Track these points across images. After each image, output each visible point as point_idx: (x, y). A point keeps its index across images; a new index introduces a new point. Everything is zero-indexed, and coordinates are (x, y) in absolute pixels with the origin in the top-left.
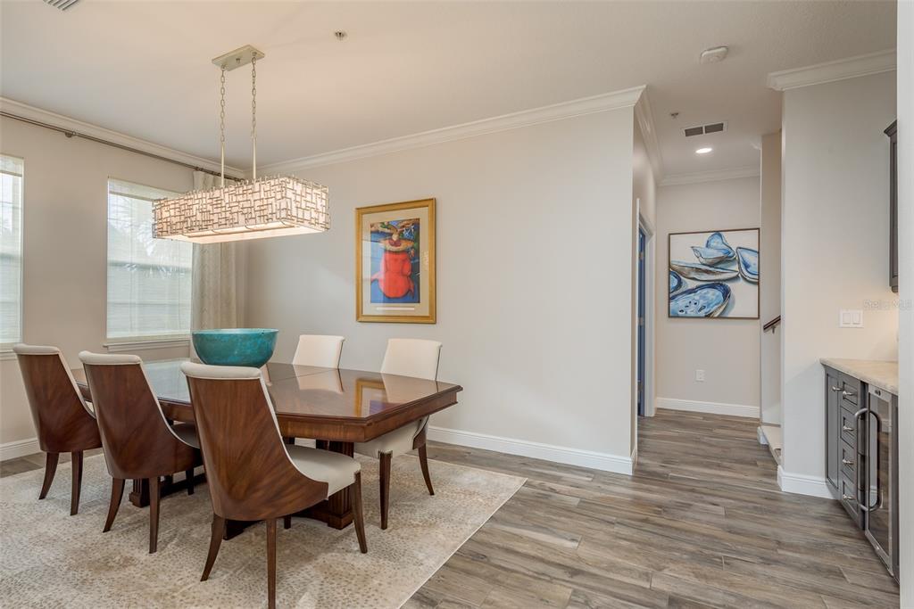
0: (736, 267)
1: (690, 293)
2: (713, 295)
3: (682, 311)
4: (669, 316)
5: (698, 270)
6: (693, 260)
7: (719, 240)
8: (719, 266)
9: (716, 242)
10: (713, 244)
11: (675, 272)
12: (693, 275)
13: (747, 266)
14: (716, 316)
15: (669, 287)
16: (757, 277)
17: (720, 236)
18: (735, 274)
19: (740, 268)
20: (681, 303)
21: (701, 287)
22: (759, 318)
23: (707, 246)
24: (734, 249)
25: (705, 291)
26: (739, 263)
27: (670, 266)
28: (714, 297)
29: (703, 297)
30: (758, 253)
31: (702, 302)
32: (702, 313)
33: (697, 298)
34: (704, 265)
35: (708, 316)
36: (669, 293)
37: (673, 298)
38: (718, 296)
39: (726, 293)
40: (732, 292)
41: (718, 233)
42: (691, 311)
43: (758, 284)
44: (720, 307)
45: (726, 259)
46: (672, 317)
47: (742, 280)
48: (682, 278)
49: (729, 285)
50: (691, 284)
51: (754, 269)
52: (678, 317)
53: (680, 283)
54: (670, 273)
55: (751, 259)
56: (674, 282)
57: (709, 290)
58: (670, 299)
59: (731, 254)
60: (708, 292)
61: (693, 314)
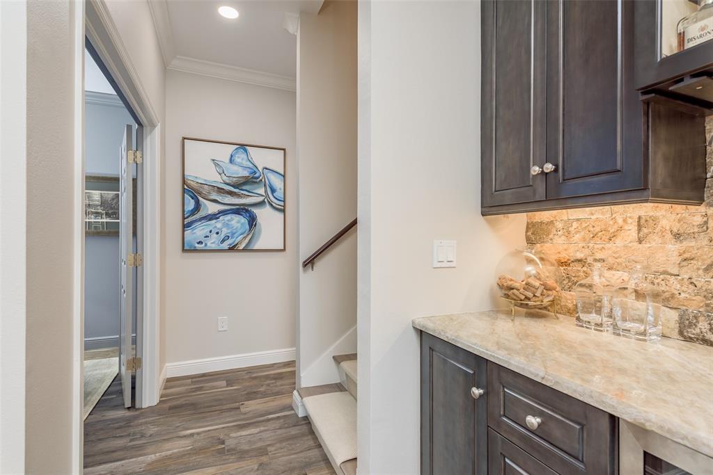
0: (261, 191)
1: (210, 220)
2: (238, 222)
3: (200, 243)
4: (184, 250)
5: (220, 191)
6: (213, 177)
7: (244, 156)
8: (244, 188)
9: (240, 158)
10: (237, 160)
11: (190, 190)
12: (214, 196)
13: (273, 191)
14: (241, 248)
15: (183, 211)
16: (282, 203)
17: (246, 151)
18: (261, 199)
19: (266, 191)
20: (199, 231)
21: (224, 213)
22: (284, 250)
23: (231, 161)
24: (260, 169)
25: (228, 217)
26: (265, 186)
27: (184, 182)
28: (239, 225)
29: (227, 225)
30: (284, 176)
31: (225, 231)
32: (225, 246)
33: (219, 225)
34: (228, 184)
35: (232, 249)
36: (184, 218)
37: (189, 225)
38: (242, 224)
39: (252, 221)
40: (259, 220)
41: (243, 146)
42: (212, 243)
43: (283, 211)
44: (245, 238)
45: (251, 180)
46: (187, 251)
47: (268, 206)
48: (200, 199)
49: (256, 211)
50: (212, 208)
51: (279, 194)
52: (195, 250)
53: (198, 206)
54: (184, 191)
55: (277, 182)
56: (191, 205)
57: (234, 216)
58: (185, 226)
59: (257, 175)
60: (232, 219)
61: (214, 247)
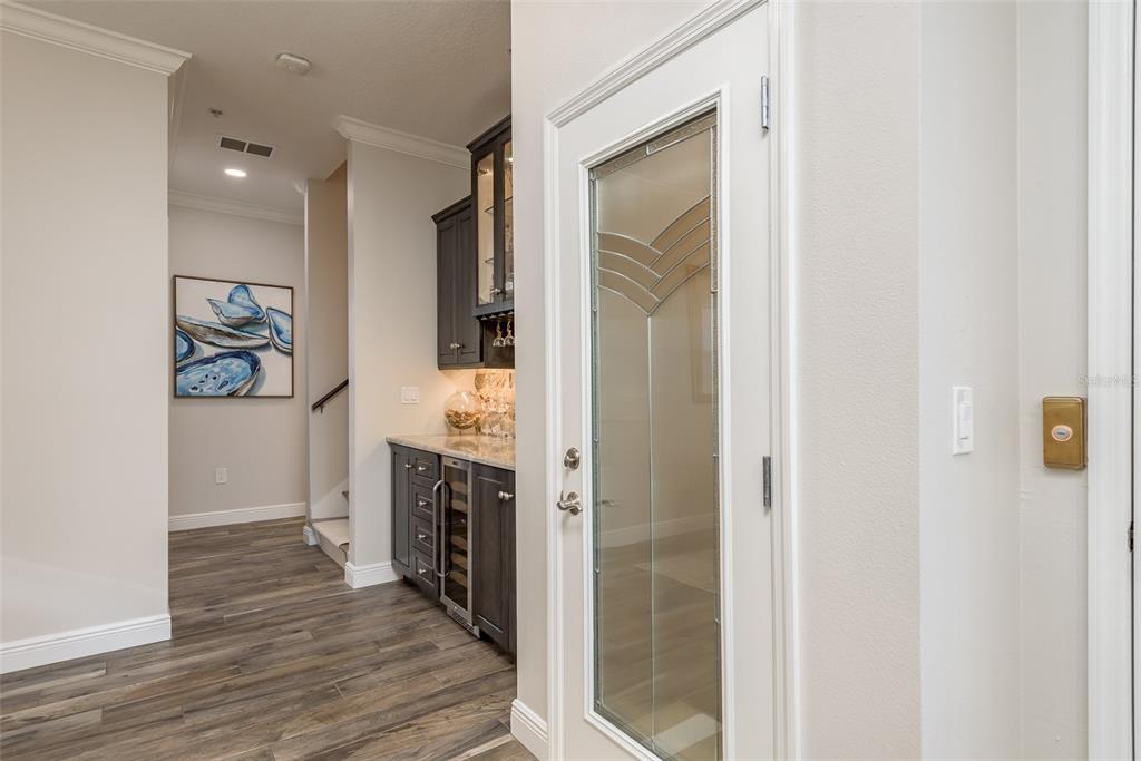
0: (266, 333)
1: (207, 363)
2: (238, 366)
3: (195, 388)
5: (217, 332)
6: (209, 317)
7: (245, 295)
8: (245, 329)
9: (241, 297)
10: (237, 299)
11: (183, 332)
12: (211, 338)
13: (279, 332)
14: (243, 393)
15: (175, 354)
16: (290, 346)
17: (247, 289)
18: (265, 341)
19: (271, 333)
20: (194, 376)
21: (222, 356)
22: (293, 396)
23: (230, 300)
24: (264, 309)
25: (227, 361)
26: (270, 327)
27: (175, 321)
28: (239, 370)
29: (225, 369)
30: (292, 317)
31: (223, 376)
32: (224, 391)
33: (216, 370)
34: (226, 325)
35: (232, 395)
36: (176, 362)
37: (182, 369)
38: (244, 368)
39: (255, 365)
41: (244, 285)
42: (207, 390)
43: (291, 354)
44: (246, 383)
45: (253, 321)
46: (179, 397)
47: (273, 350)
48: (195, 341)
49: (260, 355)
50: (209, 351)
51: (287, 336)
52: (189, 396)
53: (192, 349)
54: (176, 333)
55: (284, 324)
56: (183, 347)
57: (233, 360)
58: (177, 371)
59: (260, 316)
60: (232, 363)
61: (210, 392)
